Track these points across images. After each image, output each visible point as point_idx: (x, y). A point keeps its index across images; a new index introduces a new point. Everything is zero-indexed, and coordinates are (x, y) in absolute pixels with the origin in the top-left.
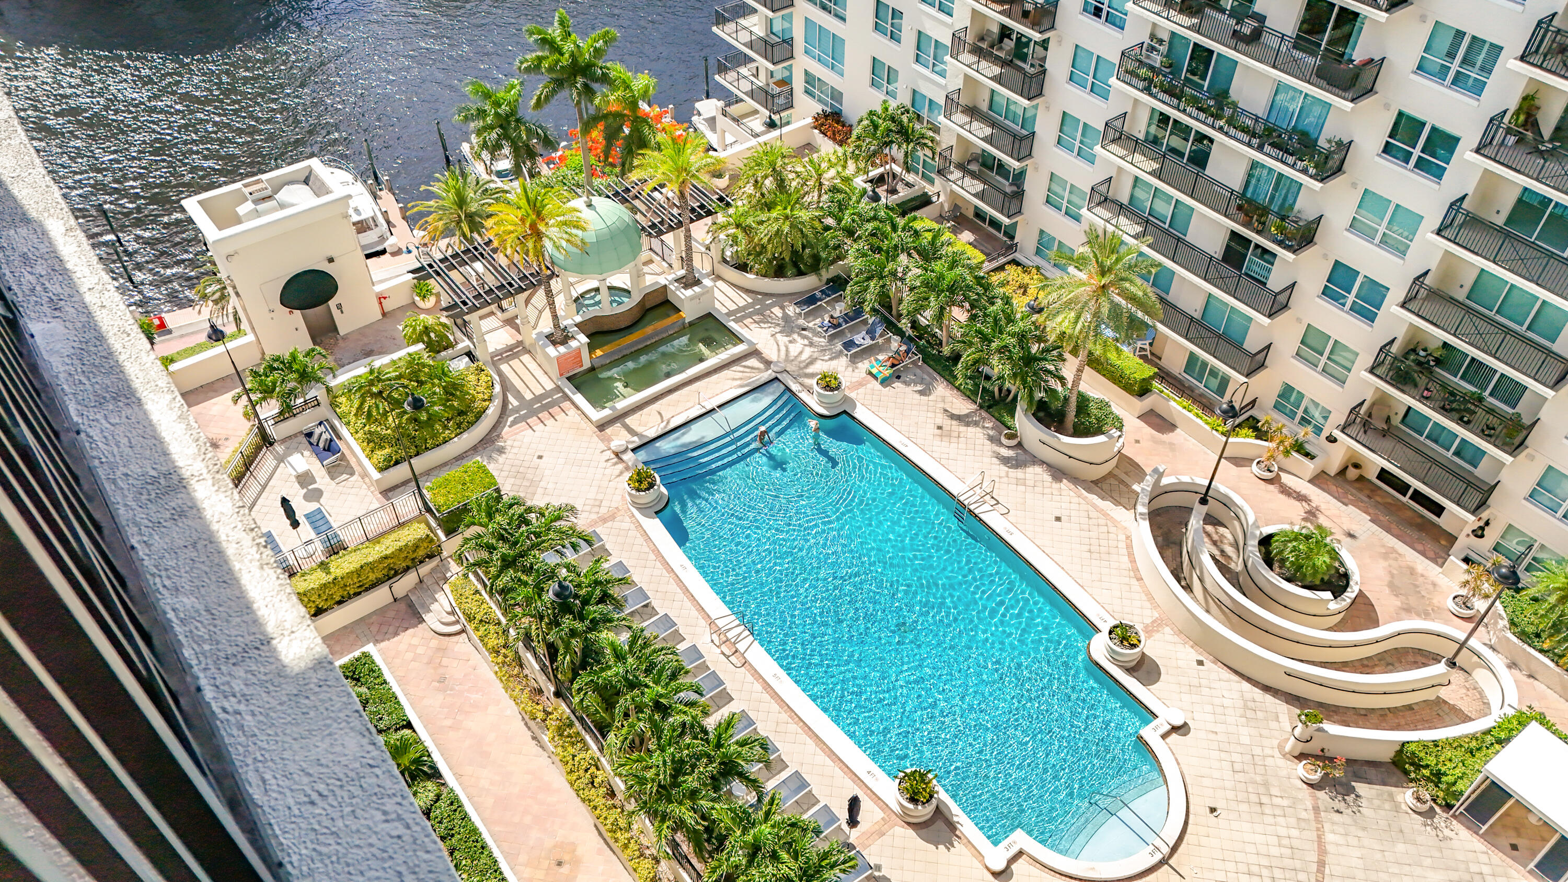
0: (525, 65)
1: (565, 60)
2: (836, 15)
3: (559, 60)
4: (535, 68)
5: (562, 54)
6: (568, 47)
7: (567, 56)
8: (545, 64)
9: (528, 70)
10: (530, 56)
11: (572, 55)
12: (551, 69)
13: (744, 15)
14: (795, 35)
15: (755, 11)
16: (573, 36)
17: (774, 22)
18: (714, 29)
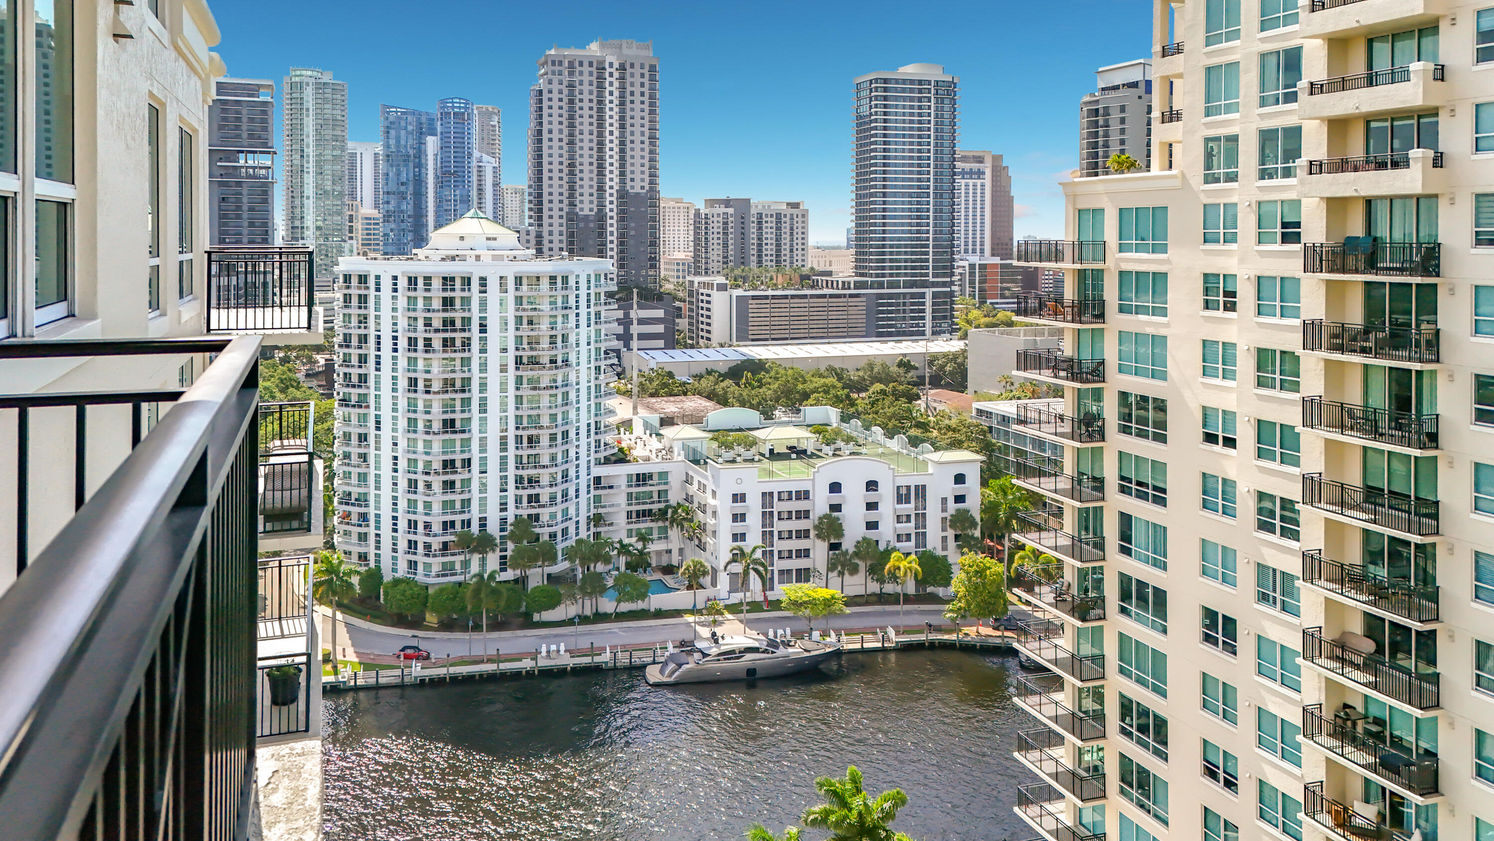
0: (811, 817)
1: (853, 817)
2: (1156, 816)
3: (847, 817)
4: (822, 821)
5: (850, 810)
6: (857, 802)
7: (855, 812)
8: (833, 818)
9: (814, 821)
10: (818, 808)
11: (860, 814)
12: (838, 824)
13: (1049, 800)
14: (1108, 831)
15: (1061, 797)
16: (864, 793)
17: (1084, 812)
18: (1016, 809)
